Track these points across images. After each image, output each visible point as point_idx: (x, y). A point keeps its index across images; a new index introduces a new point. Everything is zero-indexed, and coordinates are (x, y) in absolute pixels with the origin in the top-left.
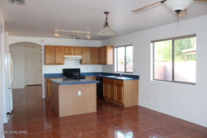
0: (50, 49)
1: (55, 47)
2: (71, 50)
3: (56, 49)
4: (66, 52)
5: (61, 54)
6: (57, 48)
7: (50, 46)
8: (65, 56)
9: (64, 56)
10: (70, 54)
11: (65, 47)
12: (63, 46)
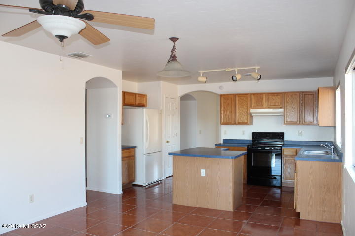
0: (228, 99)
1: (235, 95)
2: (263, 99)
3: (237, 99)
4: (253, 104)
5: (245, 108)
6: (238, 97)
7: (228, 95)
8: (252, 111)
9: (250, 111)
10: (261, 107)
11: (251, 94)
12: (248, 94)
